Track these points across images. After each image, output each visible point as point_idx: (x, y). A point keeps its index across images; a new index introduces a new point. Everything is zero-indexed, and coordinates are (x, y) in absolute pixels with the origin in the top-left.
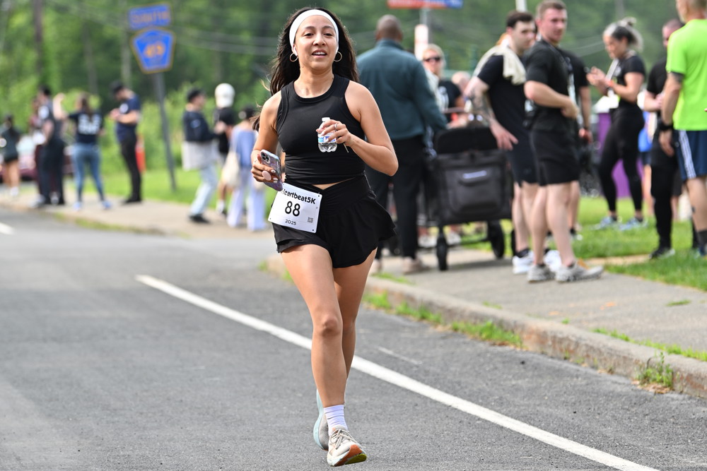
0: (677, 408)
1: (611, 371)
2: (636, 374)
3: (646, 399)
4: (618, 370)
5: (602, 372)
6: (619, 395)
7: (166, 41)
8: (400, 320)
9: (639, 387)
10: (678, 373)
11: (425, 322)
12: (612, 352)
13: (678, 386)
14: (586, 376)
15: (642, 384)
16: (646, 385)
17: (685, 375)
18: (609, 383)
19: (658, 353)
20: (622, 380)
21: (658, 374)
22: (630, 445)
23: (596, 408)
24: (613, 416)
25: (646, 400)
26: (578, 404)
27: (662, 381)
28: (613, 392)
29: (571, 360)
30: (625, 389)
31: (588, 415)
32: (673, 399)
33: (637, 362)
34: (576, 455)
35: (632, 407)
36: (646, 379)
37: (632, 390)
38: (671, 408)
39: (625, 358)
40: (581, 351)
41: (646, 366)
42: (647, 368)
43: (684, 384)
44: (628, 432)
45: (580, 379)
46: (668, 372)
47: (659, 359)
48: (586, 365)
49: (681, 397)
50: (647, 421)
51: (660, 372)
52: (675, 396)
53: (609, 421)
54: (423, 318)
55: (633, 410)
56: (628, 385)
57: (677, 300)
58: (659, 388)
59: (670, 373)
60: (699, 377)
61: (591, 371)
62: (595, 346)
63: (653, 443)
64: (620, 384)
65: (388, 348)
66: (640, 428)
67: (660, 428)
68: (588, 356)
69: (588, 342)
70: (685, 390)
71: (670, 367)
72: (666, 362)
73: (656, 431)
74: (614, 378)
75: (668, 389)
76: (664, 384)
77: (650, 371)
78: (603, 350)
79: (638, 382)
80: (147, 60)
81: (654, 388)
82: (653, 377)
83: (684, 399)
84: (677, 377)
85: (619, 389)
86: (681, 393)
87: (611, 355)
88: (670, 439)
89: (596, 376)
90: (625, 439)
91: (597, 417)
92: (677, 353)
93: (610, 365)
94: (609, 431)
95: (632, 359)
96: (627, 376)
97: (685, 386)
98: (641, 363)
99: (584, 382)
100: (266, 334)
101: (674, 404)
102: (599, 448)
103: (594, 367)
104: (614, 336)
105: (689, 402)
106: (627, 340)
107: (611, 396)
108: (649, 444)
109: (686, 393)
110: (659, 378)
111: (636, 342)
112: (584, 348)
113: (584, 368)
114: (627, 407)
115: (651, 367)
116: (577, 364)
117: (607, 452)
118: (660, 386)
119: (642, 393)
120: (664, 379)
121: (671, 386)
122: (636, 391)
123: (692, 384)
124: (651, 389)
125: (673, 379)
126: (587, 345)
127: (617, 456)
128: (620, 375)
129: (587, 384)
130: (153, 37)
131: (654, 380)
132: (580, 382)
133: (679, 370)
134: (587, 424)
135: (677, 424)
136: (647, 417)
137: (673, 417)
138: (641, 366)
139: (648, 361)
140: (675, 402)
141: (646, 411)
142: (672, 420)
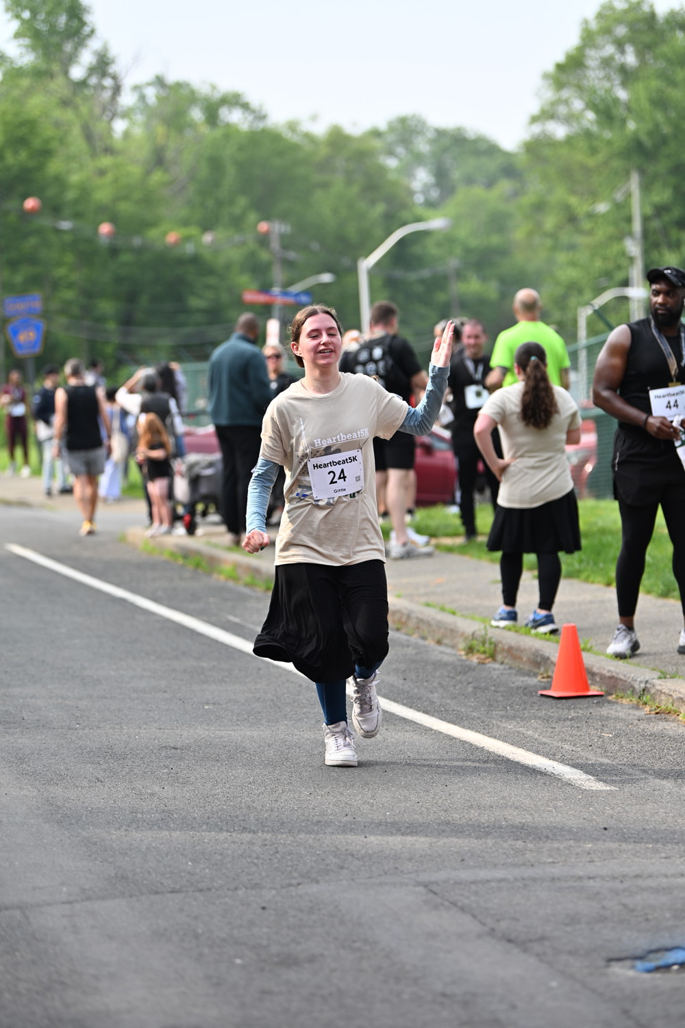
0: (498, 677)
1: (439, 642)
2: (462, 645)
4: (446, 641)
5: (430, 643)
6: (446, 664)
7: (37, 328)
8: (246, 591)
9: (464, 657)
10: (500, 645)
12: (440, 625)
13: (499, 657)
14: (416, 646)
15: (467, 654)
16: (470, 655)
17: (506, 647)
18: (436, 653)
19: (482, 626)
20: (449, 650)
21: (481, 645)
22: (454, 710)
23: (425, 676)
24: (440, 684)
25: (470, 669)
26: (407, 672)
27: (484, 652)
28: (440, 661)
29: (403, 631)
30: (451, 659)
31: (417, 682)
32: (494, 669)
33: (463, 634)
34: (405, 719)
35: (458, 675)
36: (470, 650)
37: (458, 660)
38: (492, 677)
39: (452, 630)
40: (412, 624)
41: (470, 638)
42: (473, 639)
43: (506, 655)
44: (452, 699)
45: (411, 648)
46: (491, 643)
47: (483, 632)
48: (416, 636)
49: (502, 667)
50: (470, 689)
51: (484, 643)
52: (497, 666)
53: (436, 688)
55: (459, 678)
56: (455, 655)
58: (481, 659)
59: (492, 647)
60: (518, 649)
61: (421, 642)
62: (425, 618)
63: (475, 709)
64: (446, 654)
65: (235, 616)
66: (463, 695)
67: (482, 695)
68: (418, 628)
69: (419, 615)
70: (506, 661)
71: (493, 640)
72: (489, 635)
73: (478, 698)
74: (442, 648)
75: (490, 660)
76: (487, 655)
77: (475, 642)
78: (432, 622)
79: (463, 653)
80: (20, 346)
81: (478, 658)
82: (477, 648)
83: (504, 669)
84: (498, 649)
85: (446, 658)
86: (502, 663)
87: (439, 628)
88: (490, 705)
89: (425, 646)
90: (449, 705)
91: (425, 684)
93: (438, 636)
94: (435, 697)
95: (457, 632)
96: (453, 647)
97: (506, 657)
98: (466, 635)
99: (414, 652)
100: (123, 601)
101: (495, 674)
102: (426, 712)
103: (424, 638)
104: (443, 609)
105: (509, 672)
106: (454, 613)
107: (438, 665)
108: (471, 709)
109: (507, 664)
110: (482, 649)
111: (463, 616)
112: (414, 621)
113: (415, 639)
114: (452, 675)
115: (476, 639)
116: (408, 635)
117: (433, 716)
118: (483, 656)
119: (467, 663)
120: (487, 650)
121: (493, 657)
122: (461, 660)
123: (512, 655)
124: (474, 659)
125: (495, 650)
126: (417, 618)
127: (443, 720)
128: (447, 645)
129: (417, 654)
130: (26, 324)
131: (478, 651)
132: (411, 651)
133: (501, 642)
134: (416, 690)
135: (498, 692)
136: (470, 685)
137: (494, 685)
138: (466, 638)
139: (473, 634)
140: (497, 672)
141: (471, 680)
142: (493, 688)
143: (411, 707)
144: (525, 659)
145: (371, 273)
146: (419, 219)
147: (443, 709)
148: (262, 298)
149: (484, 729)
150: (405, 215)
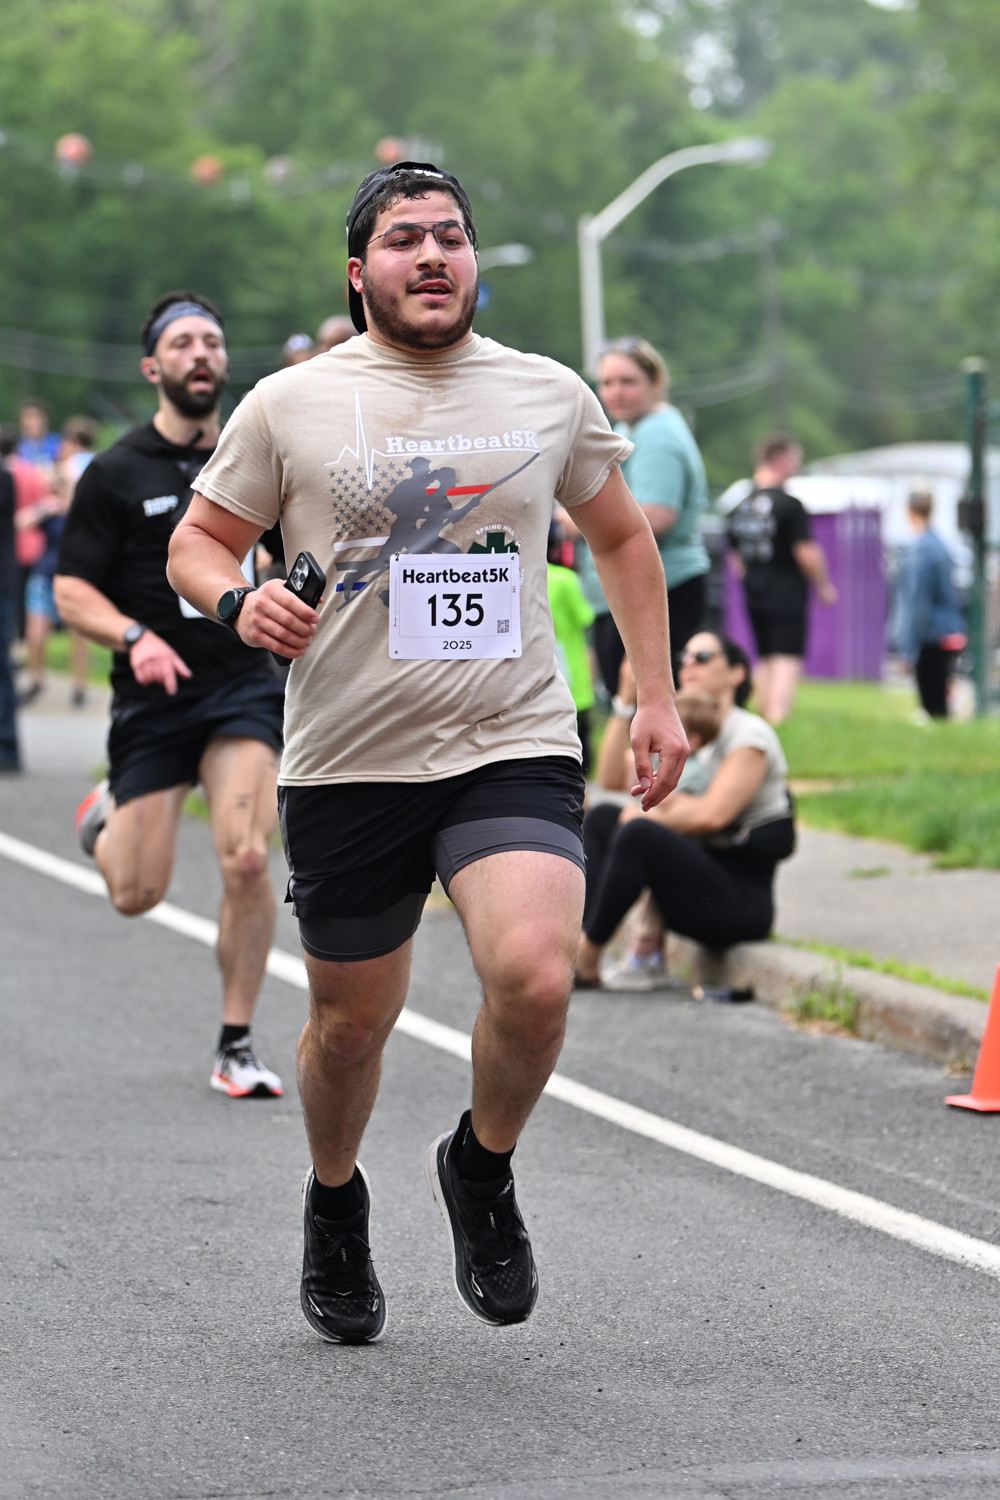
0: (863, 1068)
2: (790, 1002)
3: (806, 1050)
6: (757, 1041)
9: (794, 1027)
10: (868, 1003)
13: (865, 1028)
15: (799, 1021)
16: (807, 1022)
17: (880, 1008)
19: (832, 966)
20: (764, 1013)
21: (828, 1003)
22: (774, 1134)
23: (715, 1063)
24: (745, 1080)
26: (681, 1055)
27: (834, 1017)
28: (746, 1034)
30: (769, 1030)
31: (699, 1075)
32: (856, 1052)
33: (791, 980)
35: (782, 1063)
36: (806, 1013)
37: (782, 1032)
38: (851, 1069)
39: (769, 973)
41: (807, 987)
42: (811, 990)
43: (878, 1023)
44: (772, 1110)
46: (848, 999)
47: (834, 977)
49: (871, 1048)
50: (806, 1091)
51: (834, 999)
52: (859, 1045)
53: (737, 1088)
55: (783, 1068)
56: (775, 1021)
57: (867, 865)
58: (828, 1031)
59: (853, 1003)
60: (905, 1011)
63: (819, 1131)
64: (758, 1020)
66: (794, 1102)
67: (831, 1105)
70: (879, 1035)
71: (853, 992)
72: (846, 982)
73: (824, 1109)
74: (749, 1008)
75: (846, 1033)
76: (841, 1023)
77: (815, 997)
79: (791, 1018)
81: (821, 1030)
82: (820, 1008)
83: (876, 1052)
84: (863, 1011)
86: (872, 1040)
88: (848, 1126)
90: (766, 1123)
91: (717, 1080)
92: (865, 965)
94: (736, 1106)
95: (783, 974)
96: (773, 1005)
97: (880, 1027)
98: (800, 982)
101: (858, 1062)
102: (719, 1136)
105: (886, 1057)
107: (742, 1041)
108: (810, 1133)
109: (881, 1041)
110: (829, 1010)
114: (770, 1062)
115: (819, 990)
117: (734, 1144)
118: (831, 1025)
119: (801, 1038)
120: (842, 1013)
121: (852, 1026)
122: (788, 1033)
123: (891, 1023)
124: (815, 1032)
125: (857, 1013)
131: (822, 1016)
133: (867, 997)
134: (697, 1092)
135: (863, 1098)
136: (807, 1083)
137: (856, 1085)
138: (800, 990)
139: (813, 980)
140: (861, 1058)
141: (807, 1072)
142: (854, 1090)
143: (688, 1125)
144: (917, 1031)
145: (607, 246)
146: (701, 140)
149: (838, 1173)
150: (676, 131)
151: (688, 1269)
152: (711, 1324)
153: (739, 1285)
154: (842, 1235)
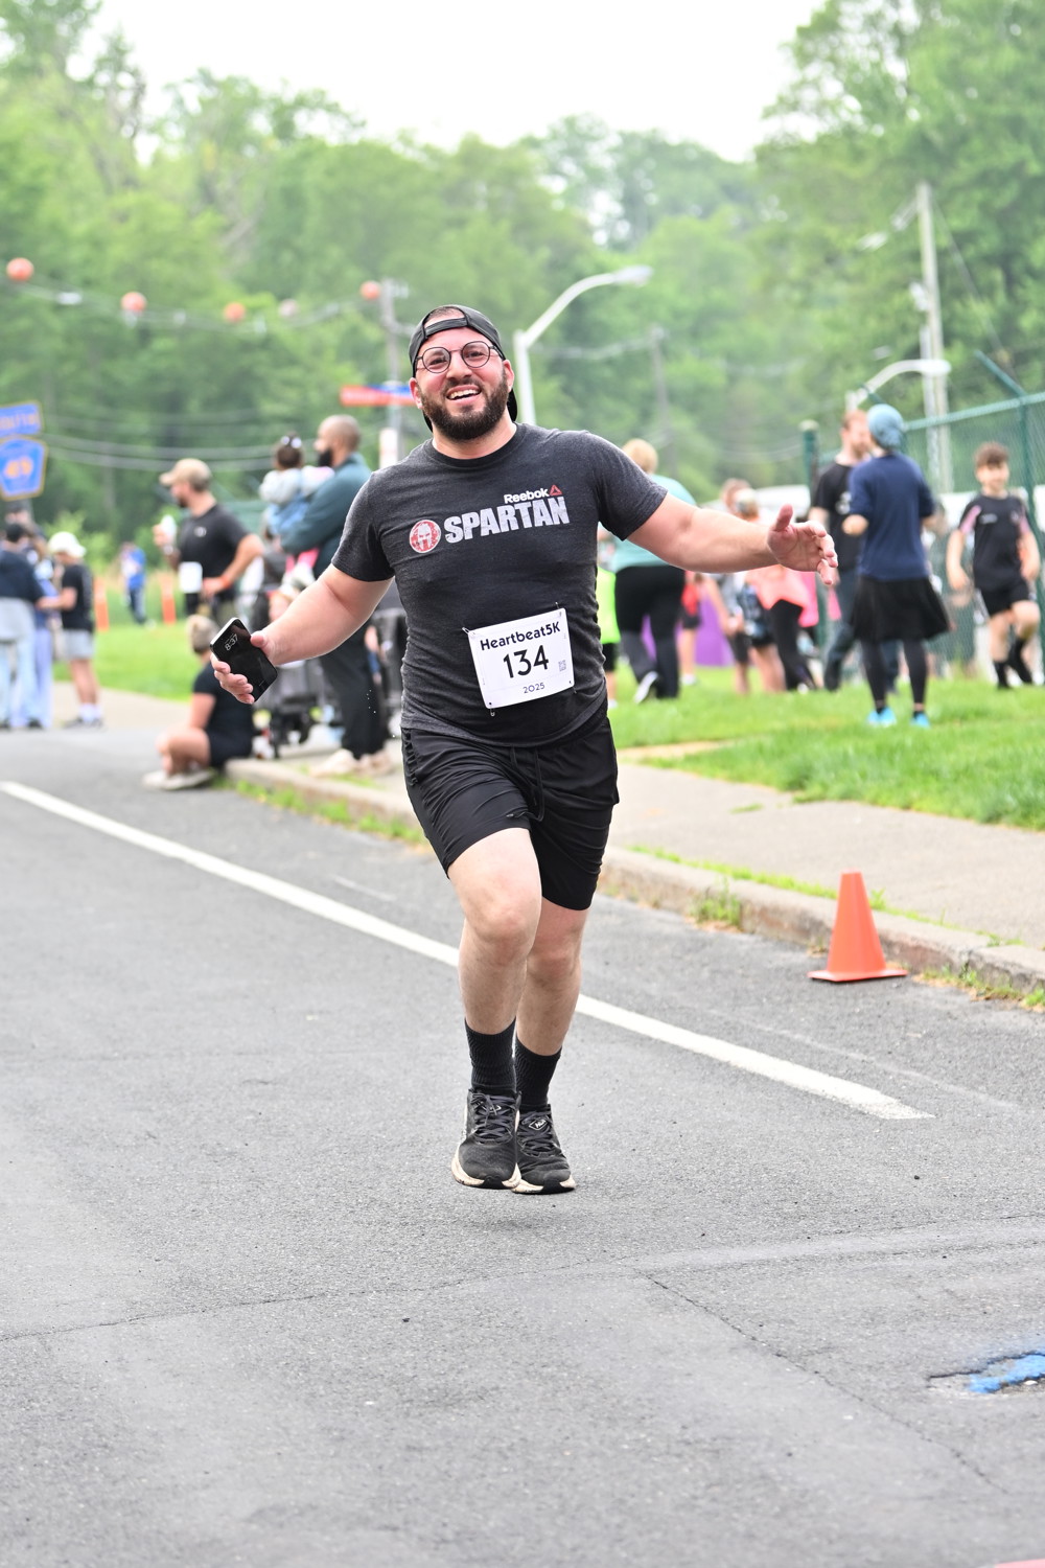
0: (747, 955)
1: (656, 905)
2: (692, 908)
3: (704, 944)
4: (667, 903)
5: (643, 907)
6: (667, 938)
7: (34, 455)
8: (364, 839)
9: (695, 927)
10: (749, 906)
11: (399, 841)
12: (656, 879)
13: (748, 924)
14: (622, 913)
15: (699, 922)
16: (705, 923)
17: (758, 909)
18: (653, 922)
19: (721, 879)
20: (672, 917)
21: (719, 907)
22: (682, 1008)
23: (637, 957)
24: (660, 968)
26: (610, 952)
27: (725, 918)
28: (659, 934)
30: (675, 930)
31: (625, 967)
32: (741, 943)
33: (691, 892)
34: (609, 1024)
35: (686, 954)
36: (704, 915)
37: (686, 930)
38: (738, 955)
39: (675, 887)
41: (703, 896)
42: (706, 899)
43: (757, 920)
44: (680, 989)
45: (614, 916)
46: (734, 904)
47: (722, 887)
48: (622, 896)
49: (752, 939)
50: (706, 973)
51: (723, 904)
52: (744, 937)
53: (654, 975)
54: (396, 835)
55: (688, 958)
56: (680, 924)
57: (745, 804)
58: (722, 927)
59: (737, 909)
60: (776, 910)
61: (629, 906)
63: (715, 1004)
64: (669, 922)
66: (696, 983)
67: (724, 983)
68: (624, 885)
69: (624, 866)
70: (758, 929)
71: (737, 898)
72: (732, 891)
73: (718, 987)
74: (661, 914)
75: (734, 929)
76: (729, 922)
77: (710, 904)
78: (645, 875)
79: (693, 920)
80: (9, 484)
81: (716, 927)
82: (713, 911)
83: (756, 942)
84: (747, 910)
85: (667, 930)
86: (753, 933)
87: (656, 883)
88: (737, 998)
89: (636, 912)
90: (676, 999)
91: (638, 969)
92: (746, 878)
93: (654, 896)
94: (653, 989)
95: (683, 888)
96: (678, 911)
97: (759, 924)
98: (696, 893)
99: (619, 921)
101: (742, 950)
102: (641, 1011)
103: (633, 899)
104: (660, 856)
105: (764, 945)
106: (677, 861)
107: (656, 939)
108: (709, 1005)
109: (760, 934)
110: (720, 913)
111: (690, 864)
113: (619, 902)
114: (678, 954)
115: (712, 898)
116: (610, 895)
117: (652, 1016)
118: (723, 924)
119: (701, 935)
120: (730, 915)
121: (738, 924)
122: (691, 932)
123: (767, 920)
124: (710, 929)
125: (741, 914)
127: (666, 1022)
128: (669, 910)
130: (17, 450)
131: (715, 917)
132: (614, 920)
133: (748, 901)
134: (624, 980)
135: (747, 977)
136: (706, 969)
137: (742, 967)
138: (698, 898)
139: (707, 891)
140: (745, 947)
141: (706, 960)
142: (740, 971)
143: (617, 1005)
144: (786, 925)
145: (531, 352)
146: (601, 269)
147: (666, 1007)
148: (370, 397)
149: (730, 1033)
150: (581, 262)
151: (619, 1112)
152: (637, 1152)
153: (657, 1122)
154: (733, 1080)
